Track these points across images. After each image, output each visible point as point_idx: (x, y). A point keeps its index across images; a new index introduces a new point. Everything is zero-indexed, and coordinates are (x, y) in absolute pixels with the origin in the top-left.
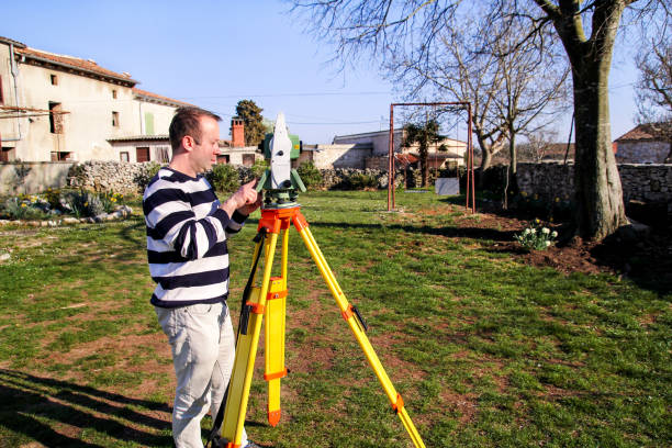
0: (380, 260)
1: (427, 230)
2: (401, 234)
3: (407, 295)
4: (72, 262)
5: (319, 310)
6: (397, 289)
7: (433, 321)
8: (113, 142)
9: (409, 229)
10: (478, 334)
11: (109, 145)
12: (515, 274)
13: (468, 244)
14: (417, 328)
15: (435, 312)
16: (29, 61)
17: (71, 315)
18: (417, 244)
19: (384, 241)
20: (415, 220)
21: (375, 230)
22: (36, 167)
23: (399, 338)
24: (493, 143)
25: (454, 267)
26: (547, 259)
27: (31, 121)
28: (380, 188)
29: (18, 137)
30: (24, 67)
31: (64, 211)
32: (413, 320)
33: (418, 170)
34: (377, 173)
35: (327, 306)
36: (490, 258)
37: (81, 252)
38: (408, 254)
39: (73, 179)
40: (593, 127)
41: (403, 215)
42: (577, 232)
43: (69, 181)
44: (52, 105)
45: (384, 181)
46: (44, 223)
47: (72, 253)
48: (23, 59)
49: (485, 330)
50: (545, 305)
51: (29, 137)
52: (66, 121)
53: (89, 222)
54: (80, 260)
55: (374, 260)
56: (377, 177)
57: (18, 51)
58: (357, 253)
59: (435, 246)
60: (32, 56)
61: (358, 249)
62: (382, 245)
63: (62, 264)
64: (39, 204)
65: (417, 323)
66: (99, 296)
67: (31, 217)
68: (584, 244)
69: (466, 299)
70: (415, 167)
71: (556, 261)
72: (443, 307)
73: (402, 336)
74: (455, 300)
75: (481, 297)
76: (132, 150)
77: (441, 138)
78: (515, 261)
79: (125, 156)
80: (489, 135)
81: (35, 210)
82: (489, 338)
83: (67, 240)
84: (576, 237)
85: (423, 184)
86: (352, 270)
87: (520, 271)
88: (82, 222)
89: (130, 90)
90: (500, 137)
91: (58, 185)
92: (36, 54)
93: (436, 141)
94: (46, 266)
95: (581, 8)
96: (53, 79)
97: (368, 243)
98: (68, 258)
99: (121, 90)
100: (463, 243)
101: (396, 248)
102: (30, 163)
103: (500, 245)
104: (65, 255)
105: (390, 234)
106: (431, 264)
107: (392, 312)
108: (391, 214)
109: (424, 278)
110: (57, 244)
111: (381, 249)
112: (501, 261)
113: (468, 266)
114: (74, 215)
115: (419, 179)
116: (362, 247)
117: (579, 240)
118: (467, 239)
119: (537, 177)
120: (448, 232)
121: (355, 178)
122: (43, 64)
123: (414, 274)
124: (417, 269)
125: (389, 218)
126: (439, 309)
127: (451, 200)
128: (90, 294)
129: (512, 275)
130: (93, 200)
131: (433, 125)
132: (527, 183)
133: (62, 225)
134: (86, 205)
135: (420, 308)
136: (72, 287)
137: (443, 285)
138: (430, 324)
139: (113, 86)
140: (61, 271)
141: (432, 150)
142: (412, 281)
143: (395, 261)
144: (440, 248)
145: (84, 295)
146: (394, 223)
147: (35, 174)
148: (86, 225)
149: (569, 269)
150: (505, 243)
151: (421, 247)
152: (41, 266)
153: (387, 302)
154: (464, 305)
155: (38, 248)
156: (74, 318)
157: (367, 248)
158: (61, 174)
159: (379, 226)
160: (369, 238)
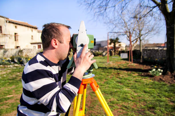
0: (108, 79)
1: (120, 69)
2: (113, 71)
3: (119, 93)
4: (13, 79)
5: (90, 99)
6: (115, 90)
7: (130, 104)
8: (32, 44)
9: (115, 69)
10: (148, 110)
11: (31, 44)
12: (152, 85)
13: (134, 74)
14: (126, 107)
15: (131, 100)
16: (9, 22)
17: (6, 100)
18: (118, 74)
19: (108, 72)
20: (116, 66)
21: (105, 69)
22: (10, 50)
23: (120, 112)
24: (134, 43)
25: (132, 82)
26: (160, 79)
27: (10, 38)
28: (103, 56)
29: (6, 42)
30: (8, 24)
31: (15, 63)
32: (124, 104)
33: (113, 51)
34: (102, 51)
35: (93, 97)
36: (142, 78)
37: (17, 76)
38: (116, 77)
39: (20, 53)
40: (173, 38)
41: (112, 64)
42: (168, 70)
43: (18, 54)
44: (15, 34)
45: (104, 54)
46: (9, 66)
47: (14, 76)
48: (8, 22)
49: (150, 108)
50: (168, 98)
51: (9, 42)
52: (19, 38)
53: (22, 66)
54: (16, 78)
55: (106, 79)
56: (102, 53)
57: (6, 20)
58: (100, 77)
59: (124, 74)
60: (10, 21)
61: (100, 75)
62: (108, 74)
63: (10, 80)
64: (9, 61)
65: (125, 105)
66: (18, 92)
67: (6, 64)
68: (171, 74)
69: (139, 94)
70: (112, 50)
71: (164, 80)
72: (132, 98)
73: (121, 111)
74: (135, 95)
75: (144, 94)
76: (37, 46)
77: (119, 42)
78: (150, 79)
79: (34, 47)
80: (133, 41)
81: (7, 62)
82: (153, 112)
83: (13, 72)
84: (168, 72)
85: (115, 55)
86: (99, 83)
87: (153, 83)
88: (20, 66)
89: (36, 30)
90: (136, 42)
91: (16, 55)
92: (12, 21)
93: (118, 43)
94: (5, 80)
95: (168, 3)
96: (16, 27)
97: (103, 73)
98: (13, 78)
99: (34, 30)
100: (133, 73)
101: (112, 75)
102: (8, 49)
103: (144, 74)
104: (12, 77)
105: (110, 71)
106: (124, 81)
107: (116, 100)
108: (109, 64)
109: (123, 86)
110: (10, 73)
111: (108, 75)
112: (146, 80)
113: (136, 82)
114: (18, 64)
115: (113, 53)
116: (102, 75)
117: (169, 73)
118: (133, 72)
119: (149, 53)
120: (127, 70)
121: (97, 53)
122: (13, 23)
123: (119, 84)
124: (120, 82)
125: (108, 65)
126: (131, 99)
127: (124, 59)
128: (16, 91)
129: (151, 85)
130: (23, 59)
131: (117, 39)
132: (145, 54)
133: (14, 67)
134: (21, 61)
135: (125, 98)
136: (11, 88)
137: (130, 88)
138: (130, 105)
139: (32, 29)
140: (9, 82)
141: (117, 45)
142: (119, 87)
143: (112, 80)
144: (126, 75)
145: (13, 92)
146: (110, 67)
147: (9, 52)
148: (21, 67)
149: (169, 83)
150: (145, 73)
151: (120, 75)
152: (3, 80)
153: (113, 95)
154: (139, 97)
155: (5, 74)
156: (7, 102)
157: (103, 75)
158: (16, 52)
159: (106, 68)
160: (103, 72)
